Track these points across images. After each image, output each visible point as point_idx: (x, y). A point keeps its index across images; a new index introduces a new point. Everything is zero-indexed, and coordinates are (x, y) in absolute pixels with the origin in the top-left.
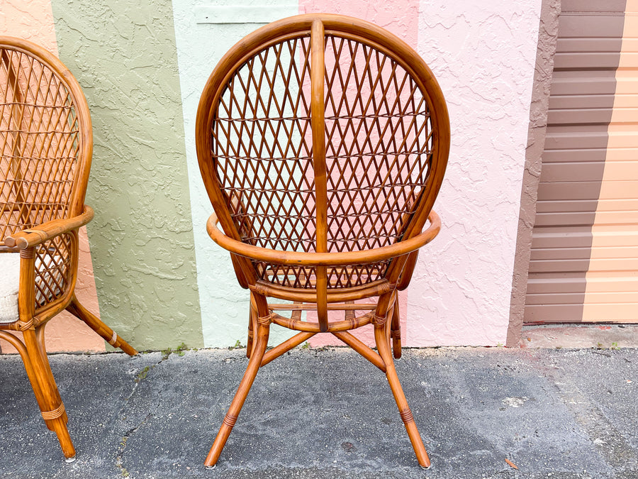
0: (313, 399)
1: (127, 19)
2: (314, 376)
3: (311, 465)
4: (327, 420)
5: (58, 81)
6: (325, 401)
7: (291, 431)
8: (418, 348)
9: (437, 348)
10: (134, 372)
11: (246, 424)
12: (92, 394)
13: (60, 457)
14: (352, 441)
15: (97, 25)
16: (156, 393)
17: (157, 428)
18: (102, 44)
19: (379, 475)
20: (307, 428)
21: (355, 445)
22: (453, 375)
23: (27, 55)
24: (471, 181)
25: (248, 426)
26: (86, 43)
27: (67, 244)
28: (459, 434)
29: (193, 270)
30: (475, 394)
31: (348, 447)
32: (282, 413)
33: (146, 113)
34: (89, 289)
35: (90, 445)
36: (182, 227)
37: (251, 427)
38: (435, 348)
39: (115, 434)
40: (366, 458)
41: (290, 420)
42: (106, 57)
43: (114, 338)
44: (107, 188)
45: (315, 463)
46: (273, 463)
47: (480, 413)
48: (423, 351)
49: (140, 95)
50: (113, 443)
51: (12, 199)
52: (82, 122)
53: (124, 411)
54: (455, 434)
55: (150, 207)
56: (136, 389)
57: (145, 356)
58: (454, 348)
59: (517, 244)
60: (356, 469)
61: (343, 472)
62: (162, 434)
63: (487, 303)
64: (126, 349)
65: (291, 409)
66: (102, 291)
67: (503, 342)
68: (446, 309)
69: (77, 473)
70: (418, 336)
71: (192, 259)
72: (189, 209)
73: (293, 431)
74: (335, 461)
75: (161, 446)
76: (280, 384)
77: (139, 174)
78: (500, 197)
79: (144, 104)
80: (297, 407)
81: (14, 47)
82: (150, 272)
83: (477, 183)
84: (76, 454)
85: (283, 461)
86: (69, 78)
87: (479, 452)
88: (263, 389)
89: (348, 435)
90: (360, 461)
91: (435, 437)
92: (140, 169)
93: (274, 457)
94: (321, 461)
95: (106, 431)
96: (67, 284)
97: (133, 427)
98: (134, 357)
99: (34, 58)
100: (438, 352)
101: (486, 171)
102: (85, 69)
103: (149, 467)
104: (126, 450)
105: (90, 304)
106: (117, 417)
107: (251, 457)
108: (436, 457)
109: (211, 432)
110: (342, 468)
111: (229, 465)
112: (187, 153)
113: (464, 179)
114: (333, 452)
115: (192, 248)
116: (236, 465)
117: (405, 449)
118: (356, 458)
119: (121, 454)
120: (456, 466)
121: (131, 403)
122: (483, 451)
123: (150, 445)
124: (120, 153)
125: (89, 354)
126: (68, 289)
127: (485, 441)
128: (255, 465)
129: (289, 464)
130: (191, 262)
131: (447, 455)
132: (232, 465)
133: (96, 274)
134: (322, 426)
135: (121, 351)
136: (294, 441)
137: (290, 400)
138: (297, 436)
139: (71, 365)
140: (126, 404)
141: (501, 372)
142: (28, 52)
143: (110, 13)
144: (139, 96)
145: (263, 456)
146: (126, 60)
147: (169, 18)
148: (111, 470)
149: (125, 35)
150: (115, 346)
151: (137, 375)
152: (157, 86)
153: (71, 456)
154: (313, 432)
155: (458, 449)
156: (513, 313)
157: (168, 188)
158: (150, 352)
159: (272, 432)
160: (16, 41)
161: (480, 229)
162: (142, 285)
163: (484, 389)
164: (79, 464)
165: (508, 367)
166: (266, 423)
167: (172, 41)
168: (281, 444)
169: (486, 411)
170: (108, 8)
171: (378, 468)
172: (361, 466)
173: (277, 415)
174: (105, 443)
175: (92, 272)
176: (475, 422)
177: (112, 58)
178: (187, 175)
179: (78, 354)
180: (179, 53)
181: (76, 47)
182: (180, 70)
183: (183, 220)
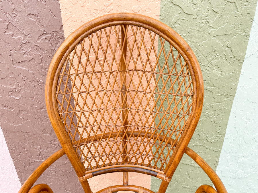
18: (196, 17)
23: (150, 30)
26: (183, 17)
29: (215, 163)
33: (214, 68)
36: (217, 139)
42: (196, 27)
49: (214, 55)
71: (218, 157)
72: (225, 129)
79: (214, 62)
81: (141, 24)
82: (188, 163)
99: (156, 33)
112: (236, 95)
115: (220, 151)
130: (216, 158)
144: (213, 57)
146: (212, 29)
152: (230, 49)
157: (215, 116)
162: (181, 170)
167: (251, 15)
177: (201, 28)
178: (231, 109)
180: (254, 24)
181: (174, 20)
182: (250, 37)
183: (219, 136)
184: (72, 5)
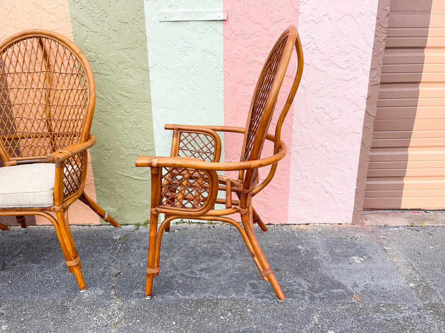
0: (230, 255)
1: (116, 19)
2: (230, 241)
3: (231, 297)
4: (240, 269)
5: (74, 58)
6: (238, 257)
7: (217, 275)
8: (295, 224)
9: (307, 224)
10: (118, 238)
11: (189, 270)
12: (94, 250)
13: (77, 289)
14: (256, 282)
15: (97, 23)
16: (132, 250)
17: (135, 272)
18: (101, 34)
19: (273, 304)
20: (227, 273)
21: (258, 285)
22: (318, 242)
23: (55, 41)
24: (330, 119)
25: (191, 272)
26: (91, 34)
27: (81, 158)
28: (323, 279)
30: (332, 254)
31: (253, 286)
32: (211, 264)
33: (127, 76)
34: (91, 185)
35: (94, 282)
36: (148, 147)
37: (192, 272)
38: (306, 224)
39: (109, 275)
40: (265, 293)
41: (216, 268)
42: (103, 42)
43: (106, 216)
44: (102, 123)
45: (234, 295)
46: (207, 295)
47: (336, 266)
48: (298, 226)
50: (108, 280)
51: (46, 130)
52: (89, 83)
53: (113, 261)
54: (321, 279)
55: (129, 135)
56: (120, 248)
57: (124, 227)
58: (318, 225)
59: (360, 159)
60: (259, 299)
61: (251, 301)
62: (137, 276)
63: (340, 197)
64: (113, 223)
65: (217, 261)
66: (98, 187)
67: (350, 221)
68: (314, 199)
69: (87, 299)
70: (295, 217)
72: (153, 136)
73: (218, 275)
74: (246, 295)
75: (138, 283)
76: (209, 246)
77: (122, 114)
78: (349, 129)
79: (126, 71)
80: (220, 260)
81: (47, 36)
82: (128, 175)
83: (335, 121)
84: (86, 287)
85: (213, 294)
86: (81, 56)
87: (336, 291)
88: (198, 249)
89: (253, 278)
90: (261, 295)
91: (308, 281)
92: (122, 111)
93: (208, 291)
94: (237, 294)
95: (104, 273)
96: (80, 183)
97: (120, 271)
98: (117, 228)
99: (59, 43)
100: (308, 227)
101: (340, 113)
102: (90, 49)
103: (131, 296)
104: (116, 285)
105: (91, 195)
106: (109, 265)
107: (193, 291)
108: (309, 293)
109: (168, 275)
110: (250, 299)
111: (180, 296)
112: (152, 101)
113: (327, 118)
114: (244, 289)
116: (184, 296)
117: (289, 288)
118: (259, 293)
119: (113, 287)
120: (322, 299)
121: (118, 257)
122: (339, 290)
123: (131, 282)
124: (110, 101)
125: (89, 226)
126: (81, 186)
127: (340, 284)
128: (196, 296)
129: (217, 296)
131: (316, 292)
132: (182, 296)
133: (94, 176)
134: (237, 273)
135: (109, 224)
136: (220, 282)
137: (216, 256)
138: (221, 278)
139: (79, 232)
140: (114, 256)
141: (349, 240)
142: (56, 39)
143: (106, 15)
144: (123, 67)
145: (201, 290)
146: (115, 44)
147: (143, 18)
148: (108, 297)
149: (115, 29)
150: (106, 221)
151: (120, 239)
152: (134, 60)
153: (84, 288)
154: (231, 276)
155: (323, 288)
156: (356, 203)
157: (140, 123)
158: (127, 225)
159: (205, 276)
160: (48, 33)
161: (336, 150)
162: (123, 183)
163: (338, 251)
164: (88, 294)
165: (353, 237)
166: (201, 270)
167: (143, 32)
168: (211, 283)
169: (340, 264)
170: (104, 12)
171: (272, 299)
172: (263, 297)
173: (208, 265)
174: (103, 281)
175: (92, 175)
176: (333, 272)
177: (107, 43)
178: (152, 115)
179: (83, 226)
180: (148, 40)
181: (84, 36)
182: (148, 50)
183: (149, 143)
184: (6, 26)
